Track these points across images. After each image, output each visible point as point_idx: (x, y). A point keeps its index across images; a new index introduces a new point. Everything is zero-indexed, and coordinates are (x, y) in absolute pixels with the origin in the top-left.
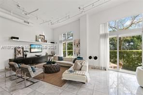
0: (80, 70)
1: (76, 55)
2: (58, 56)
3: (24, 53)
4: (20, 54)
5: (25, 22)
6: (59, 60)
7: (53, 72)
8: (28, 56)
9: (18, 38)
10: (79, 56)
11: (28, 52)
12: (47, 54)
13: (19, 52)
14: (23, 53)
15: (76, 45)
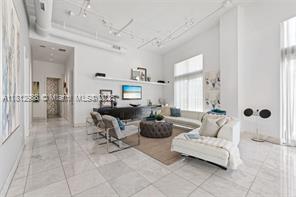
0: (216, 137)
1: (210, 105)
4: (108, 101)
5: (114, 47)
6: (172, 115)
7: (157, 137)
8: (118, 106)
9: (104, 75)
10: (216, 108)
11: (118, 97)
12: (150, 103)
15: (210, 84)
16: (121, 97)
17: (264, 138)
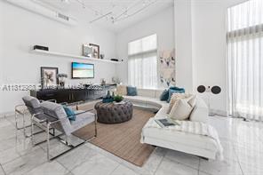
0: (188, 119)
1: (165, 82)
2: (126, 85)
3: (60, 79)
4: (52, 80)
5: (60, 16)
6: (129, 94)
7: (117, 122)
9: (46, 49)
10: (171, 85)
11: (66, 76)
12: (103, 82)
13: (50, 77)
14: (57, 79)
15: (165, 63)
16: (69, 76)
17: (214, 112)
